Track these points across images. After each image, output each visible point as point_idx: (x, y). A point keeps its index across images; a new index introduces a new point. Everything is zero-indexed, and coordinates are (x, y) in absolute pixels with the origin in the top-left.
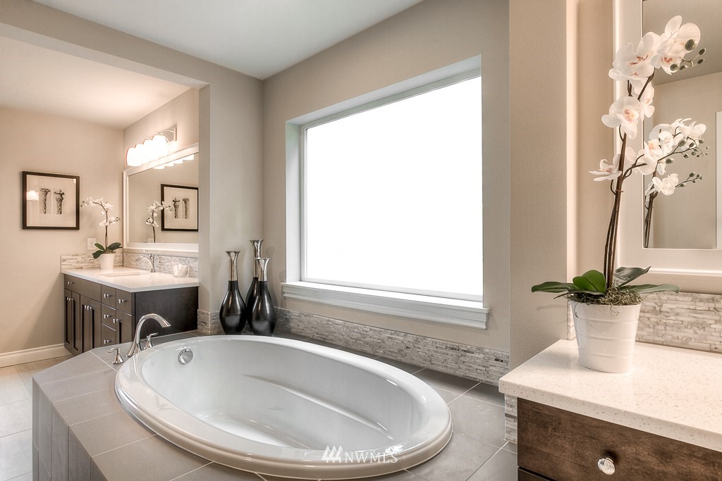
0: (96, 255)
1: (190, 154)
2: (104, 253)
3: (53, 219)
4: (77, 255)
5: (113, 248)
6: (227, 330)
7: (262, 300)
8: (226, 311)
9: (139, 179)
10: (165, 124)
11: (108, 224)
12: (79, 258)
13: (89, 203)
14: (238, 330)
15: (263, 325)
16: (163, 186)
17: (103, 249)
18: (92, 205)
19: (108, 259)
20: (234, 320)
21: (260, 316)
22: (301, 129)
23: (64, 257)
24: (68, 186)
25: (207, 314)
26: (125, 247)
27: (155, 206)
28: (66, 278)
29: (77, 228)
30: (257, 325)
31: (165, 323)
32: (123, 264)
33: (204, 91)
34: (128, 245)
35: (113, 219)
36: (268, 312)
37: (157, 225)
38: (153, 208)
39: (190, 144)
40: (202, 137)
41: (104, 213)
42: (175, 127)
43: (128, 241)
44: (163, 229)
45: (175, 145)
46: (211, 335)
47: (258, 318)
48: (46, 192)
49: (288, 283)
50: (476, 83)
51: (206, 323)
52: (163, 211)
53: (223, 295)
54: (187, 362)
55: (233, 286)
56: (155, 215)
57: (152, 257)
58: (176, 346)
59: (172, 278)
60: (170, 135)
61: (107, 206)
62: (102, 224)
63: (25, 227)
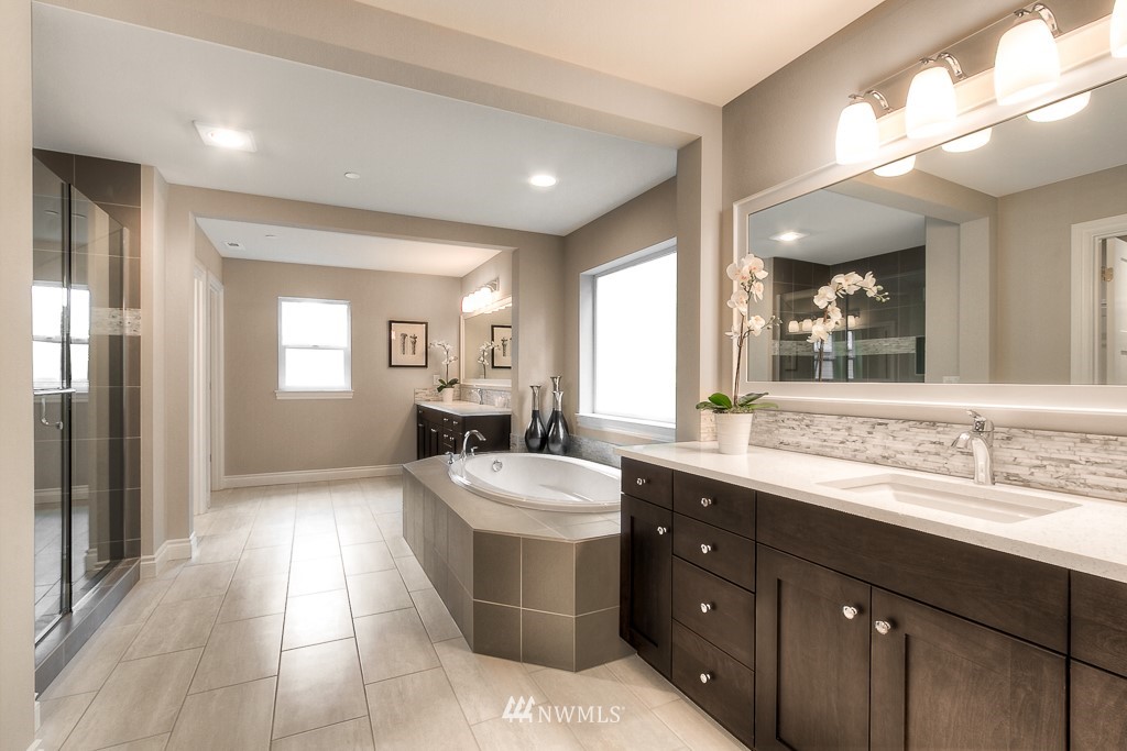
0: (440, 389)
1: (508, 302)
2: (445, 387)
3: (409, 359)
4: (426, 389)
5: (454, 382)
6: (530, 449)
7: (557, 426)
8: (531, 434)
9: (472, 321)
10: (489, 276)
11: (448, 362)
12: (427, 392)
13: (435, 344)
14: (540, 450)
15: (558, 448)
16: (493, 327)
17: (445, 384)
18: (437, 346)
19: (449, 392)
20: (536, 443)
21: (555, 439)
22: (594, 278)
23: (417, 391)
24: (419, 330)
25: (517, 436)
26: (461, 383)
27: (485, 346)
28: (419, 408)
29: (426, 366)
30: (552, 447)
31: (481, 438)
32: (460, 398)
33: (514, 252)
34: (464, 381)
35: (452, 358)
36: (562, 437)
37: (487, 363)
38: (484, 347)
39: (506, 296)
40: (515, 290)
41: (445, 353)
42: (497, 279)
43: (464, 378)
44: (493, 367)
45: (498, 294)
46: (519, 452)
47: (553, 442)
48: (405, 336)
49: (581, 414)
50: (673, 257)
51: (516, 444)
52: (493, 350)
53: (528, 423)
54: (499, 470)
55: (535, 414)
56: (486, 354)
57: (481, 392)
58: (492, 457)
59: (495, 407)
60: (493, 286)
61: (448, 347)
62: (444, 363)
63: (390, 366)
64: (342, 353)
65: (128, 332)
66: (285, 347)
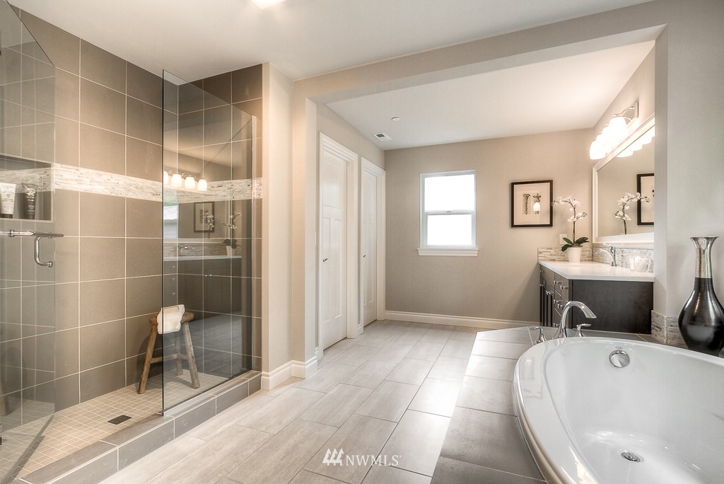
0: (564, 248)
2: (571, 246)
3: (532, 219)
4: (551, 249)
5: (583, 240)
6: (691, 344)
8: (691, 315)
9: (609, 171)
11: (575, 220)
12: (552, 251)
13: (561, 201)
16: (639, 177)
17: (571, 242)
18: (562, 203)
19: (575, 252)
20: (704, 334)
23: (540, 250)
24: (544, 190)
25: (663, 318)
26: (593, 242)
27: (630, 197)
28: (540, 267)
29: (551, 225)
31: (589, 314)
32: (593, 257)
34: (597, 239)
35: (580, 214)
37: (631, 218)
38: (624, 200)
41: (572, 210)
42: (637, 102)
43: (597, 236)
44: (640, 223)
45: (637, 122)
46: (667, 344)
48: (527, 196)
51: (660, 329)
52: (639, 203)
53: (687, 298)
54: (623, 366)
55: (703, 285)
56: (627, 208)
59: (631, 270)
60: (630, 114)
61: (574, 203)
62: (570, 220)
63: (513, 226)
64: (469, 218)
65: (255, 196)
66: (428, 214)
